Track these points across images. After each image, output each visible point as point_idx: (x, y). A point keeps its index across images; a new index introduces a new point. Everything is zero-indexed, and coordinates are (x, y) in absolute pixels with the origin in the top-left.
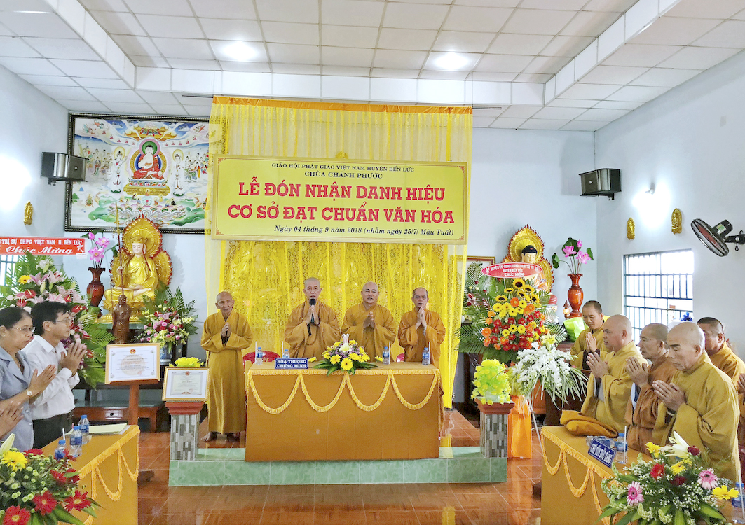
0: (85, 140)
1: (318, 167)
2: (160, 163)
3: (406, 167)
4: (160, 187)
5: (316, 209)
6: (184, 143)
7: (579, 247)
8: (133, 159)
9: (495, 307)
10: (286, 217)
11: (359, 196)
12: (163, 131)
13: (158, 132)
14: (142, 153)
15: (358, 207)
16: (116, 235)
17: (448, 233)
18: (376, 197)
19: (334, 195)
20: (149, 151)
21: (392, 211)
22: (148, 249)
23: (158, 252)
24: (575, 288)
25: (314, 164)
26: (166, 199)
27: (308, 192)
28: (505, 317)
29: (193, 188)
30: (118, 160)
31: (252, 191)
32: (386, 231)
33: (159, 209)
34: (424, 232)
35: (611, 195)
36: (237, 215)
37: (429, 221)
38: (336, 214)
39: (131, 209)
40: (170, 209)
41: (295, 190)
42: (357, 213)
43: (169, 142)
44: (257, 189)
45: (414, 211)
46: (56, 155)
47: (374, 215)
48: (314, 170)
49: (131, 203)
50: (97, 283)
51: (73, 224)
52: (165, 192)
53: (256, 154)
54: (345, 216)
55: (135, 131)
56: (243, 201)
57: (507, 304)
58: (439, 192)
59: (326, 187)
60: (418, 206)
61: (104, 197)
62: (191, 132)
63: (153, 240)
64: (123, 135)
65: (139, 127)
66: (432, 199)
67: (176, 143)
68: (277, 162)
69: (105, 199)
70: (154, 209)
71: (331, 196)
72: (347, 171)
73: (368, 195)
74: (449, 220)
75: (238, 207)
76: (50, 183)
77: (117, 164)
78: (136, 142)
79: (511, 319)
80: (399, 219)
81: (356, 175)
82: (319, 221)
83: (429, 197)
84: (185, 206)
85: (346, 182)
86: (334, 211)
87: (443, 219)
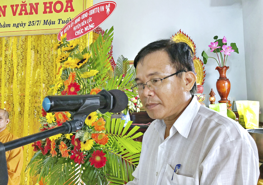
7: (224, 43)
24: (222, 79)
32: (12, 25)
87: (64, 9)
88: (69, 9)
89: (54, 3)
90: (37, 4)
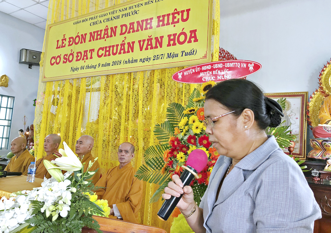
1: (98, 17)
5: (94, 50)
10: (77, 60)
11: (122, 34)
15: (120, 43)
17: (192, 53)
18: (134, 31)
19: (106, 36)
21: (144, 41)
25: (96, 15)
27: (90, 38)
31: (62, 44)
32: (139, 60)
36: (54, 63)
38: (106, 51)
41: (83, 38)
42: (119, 48)
44: (65, 43)
46: (22, 50)
47: (131, 47)
48: (96, 20)
54: (111, 52)
59: (101, 31)
66: (178, 22)
68: (76, 21)
71: (104, 38)
73: (128, 31)
75: (55, 58)
81: (121, 17)
83: (176, 20)
85: (114, 23)
87: (188, 40)
88: (193, 39)
89: (178, 35)
90: (162, 37)
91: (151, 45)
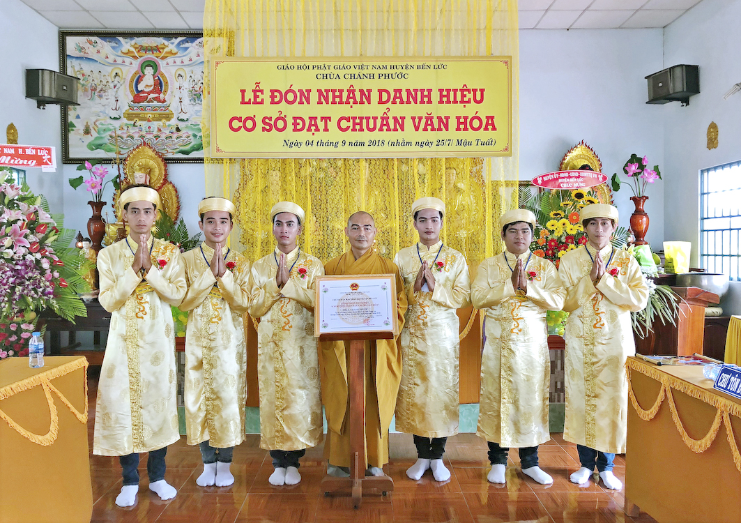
0: (78, 61)
1: (332, 68)
2: (161, 84)
3: (437, 64)
4: (162, 112)
5: (329, 118)
6: (186, 60)
7: (645, 164)
8: (131, 81)
9: (549, 224)
10: (295, 130)
11: (381, 102)
12: (163, 48)
13: (158, 49)
14: (142, 74)
15: (380, 115)
16: (116, 166)
17: (490, 143)
18: (402, 102)
19: (351, 101)
20: (149, 71)
21: (420, 118)
22: (152, 181)
23: (163, 184)
24: (638, 213)
25: (327, 64)
26: (169, 126)
27: (320, 99)
28: (561, 236)
29: (200, 111)
30: (116, 82)
31: (255, 99)
32: (414, 144)
33: (163, 137)
34: (459, 142)
35: (686, 101)
36: (240, 128)
37: (465, 129)
38: (355, 124)
39: (132, 138)
40: (175, 136)
41: (304, 96)
42: (379, 122)
43: (170, 60)
44: (261, 96)
45: (447, 118)
46: (40, 71)
47: (400, 123)
48: (327, 72)
49: (132, 131)
50: (97, 218)
51: (71, 156)
52: (168, 117)
53: (258, 54)
54: (364, 127)
55: (132, 49)
56: (246, 111)
57: (564, 220)
58: (478, 94)
59: (341, 91)
60: (453, 111)
61: (102, 124)
62: (193, 47)
63: (157, 170)
64: (119, 53)
65: (136, 44)
66: (469, 102)
67: (178, 61)
68: (282, 64)
69: (104, 127)
70: (157, 137)
71: (348, 102)
72: (365, 72)
73: (392, 100)
74: (490, 127)
75: (239, 119)
76: (39, 107)
77: (115, 87)
78: (134, 62)
79: (569, 237)
80: (429, 128)
81: (376, 76)
82: (334, 134)
83: (466, 99)
84: (191, 133)
85: (365, 84)
86: (351, 121)
89: (470, 118)
91: (432, 125)
